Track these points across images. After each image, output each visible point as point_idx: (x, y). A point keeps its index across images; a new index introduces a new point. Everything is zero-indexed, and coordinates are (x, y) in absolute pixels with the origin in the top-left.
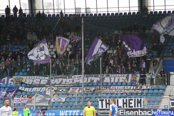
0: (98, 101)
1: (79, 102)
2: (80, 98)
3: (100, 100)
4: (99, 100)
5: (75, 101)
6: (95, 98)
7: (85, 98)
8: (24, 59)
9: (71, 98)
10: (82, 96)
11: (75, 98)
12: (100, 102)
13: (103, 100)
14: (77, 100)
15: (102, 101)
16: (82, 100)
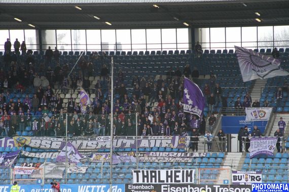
0: (132, 173)
1: (105, 174)
2: (107, 168)
3: (135, 172)
4: (133, 171)
5: (100, 173)
6: (128, 168)
7: (114, 168)
8: (28, 112)
9: (94, 168)
10: (109, 166)
11: (100, 168)
12: (135, 175)
13: (139, 172)
14: (103, 170)
15: (137, 172)
16: (110, 171)
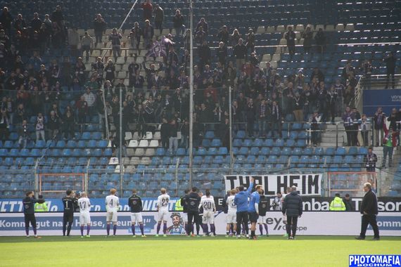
0: (224, 180)
1: (181, 182)
2: (184, 173)
3: (228, 178)
4: (225, 177)
5: (174, 180)
6: (217, 173)
7: (196, 173)
8: (57, 86)
9: (164, 174)
10: (188, 170)
11: (174, 173)
12: (228, 183)
13: (235, 178)
14: (179, 177)
15: (232, 179)
16: (189, 176)
